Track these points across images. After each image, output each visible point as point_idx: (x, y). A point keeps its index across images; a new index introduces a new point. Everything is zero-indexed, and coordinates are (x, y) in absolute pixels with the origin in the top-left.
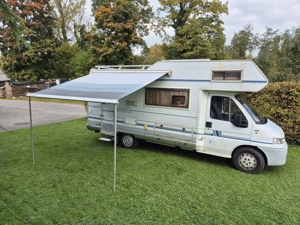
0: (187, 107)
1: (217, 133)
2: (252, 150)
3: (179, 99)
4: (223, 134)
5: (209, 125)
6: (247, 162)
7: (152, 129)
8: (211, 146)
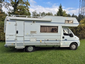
0: (57, 32)
1: (66, 40)
2: (75, 43)
3: (54, 30)
4: (67, 40)
5: (63, 37)
6: (74, 47)
7: (44, 42)
8: (64, 44)
